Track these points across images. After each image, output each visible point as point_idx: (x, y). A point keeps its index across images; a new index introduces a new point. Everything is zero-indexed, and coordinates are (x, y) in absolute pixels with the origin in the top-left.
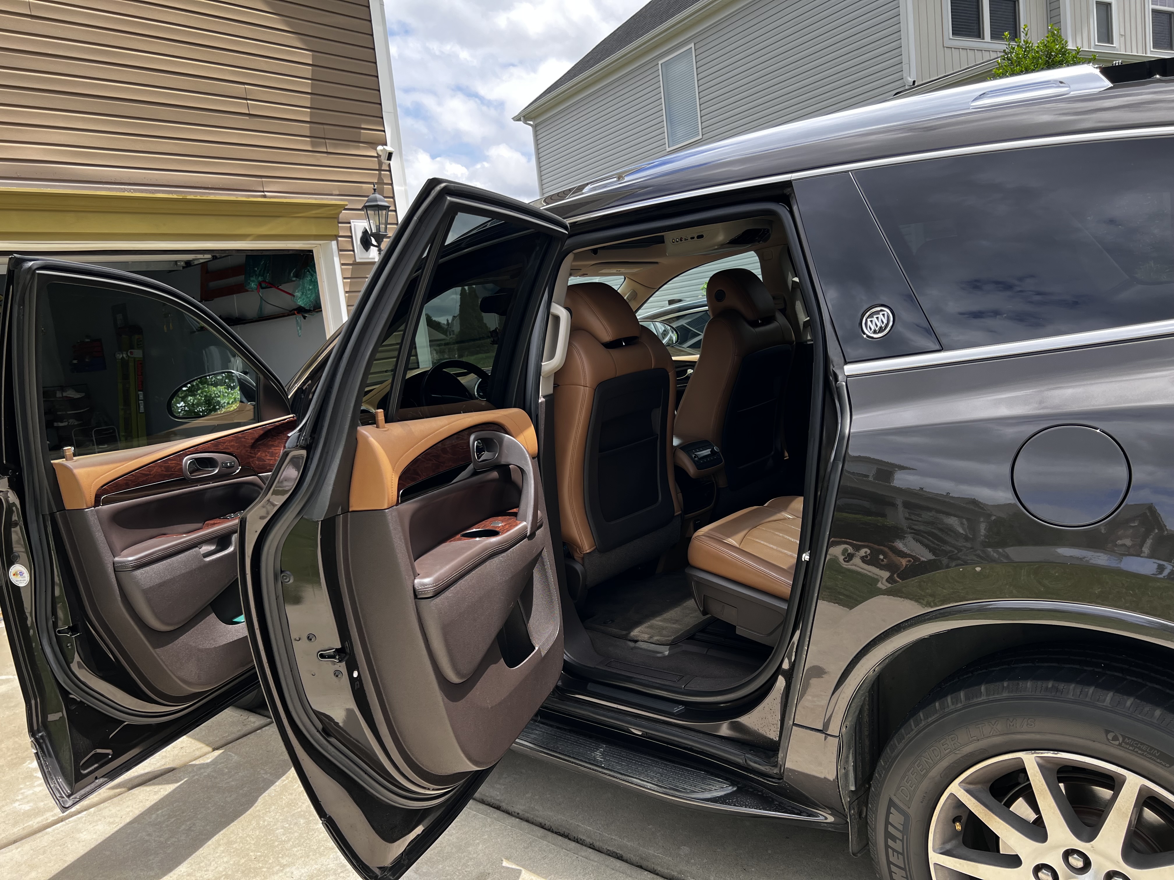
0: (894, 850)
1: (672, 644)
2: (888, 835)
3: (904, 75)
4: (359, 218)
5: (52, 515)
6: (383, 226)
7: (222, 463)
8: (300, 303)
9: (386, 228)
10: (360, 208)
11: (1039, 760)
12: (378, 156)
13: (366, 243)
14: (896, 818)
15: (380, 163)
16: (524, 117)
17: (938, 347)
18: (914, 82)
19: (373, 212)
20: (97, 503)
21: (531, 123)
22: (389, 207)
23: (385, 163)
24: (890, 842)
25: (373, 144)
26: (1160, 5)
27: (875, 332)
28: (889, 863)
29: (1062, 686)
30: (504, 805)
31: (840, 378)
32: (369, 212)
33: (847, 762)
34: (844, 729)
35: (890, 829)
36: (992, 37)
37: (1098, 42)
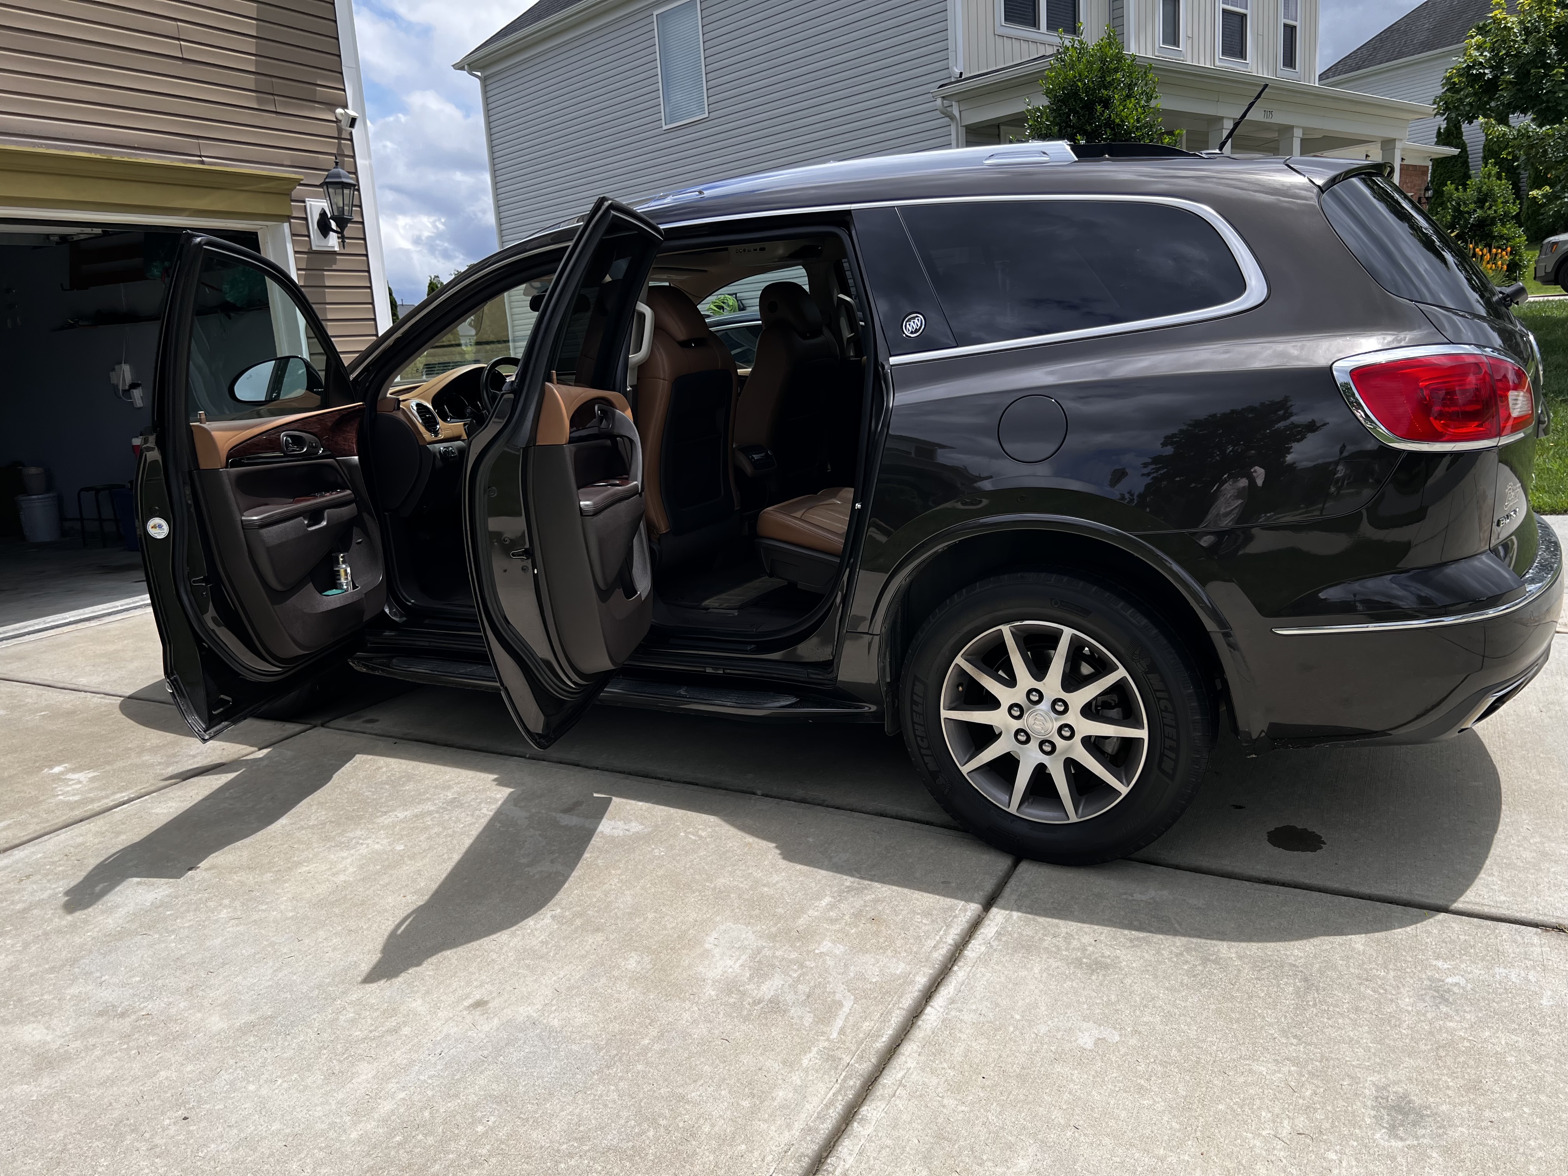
0: (916, 712)
1: (740, 608)
2: (913, 702)
3: (950, 65)
4: (316, 196)
5: (190, 472)
7: (309, 443)
8: (230, 299)
9: (349, 211)
10: (319, 184)
11: (1013, 630)
12: (338, 121)
13: (324, 228)
14: (919, 688)
15: (340, 130)
16: (469, 65)
17: (955, 345)
18: (961, 74)
19: (334, 190)
20: (227, 465)
21: (479, 74)
22: (352, 185)
23: (346, 131)
24: (915, 707)
25: (331, 105)
26: (1232, 5)
27: (912, 333)
28: (913, 723)
31: (886, 367)
32: (330, 190)
33: (885, 658)
34: (883, 629)
35: (915, 697)
36: (1049, 28)
37: (1164, 43)
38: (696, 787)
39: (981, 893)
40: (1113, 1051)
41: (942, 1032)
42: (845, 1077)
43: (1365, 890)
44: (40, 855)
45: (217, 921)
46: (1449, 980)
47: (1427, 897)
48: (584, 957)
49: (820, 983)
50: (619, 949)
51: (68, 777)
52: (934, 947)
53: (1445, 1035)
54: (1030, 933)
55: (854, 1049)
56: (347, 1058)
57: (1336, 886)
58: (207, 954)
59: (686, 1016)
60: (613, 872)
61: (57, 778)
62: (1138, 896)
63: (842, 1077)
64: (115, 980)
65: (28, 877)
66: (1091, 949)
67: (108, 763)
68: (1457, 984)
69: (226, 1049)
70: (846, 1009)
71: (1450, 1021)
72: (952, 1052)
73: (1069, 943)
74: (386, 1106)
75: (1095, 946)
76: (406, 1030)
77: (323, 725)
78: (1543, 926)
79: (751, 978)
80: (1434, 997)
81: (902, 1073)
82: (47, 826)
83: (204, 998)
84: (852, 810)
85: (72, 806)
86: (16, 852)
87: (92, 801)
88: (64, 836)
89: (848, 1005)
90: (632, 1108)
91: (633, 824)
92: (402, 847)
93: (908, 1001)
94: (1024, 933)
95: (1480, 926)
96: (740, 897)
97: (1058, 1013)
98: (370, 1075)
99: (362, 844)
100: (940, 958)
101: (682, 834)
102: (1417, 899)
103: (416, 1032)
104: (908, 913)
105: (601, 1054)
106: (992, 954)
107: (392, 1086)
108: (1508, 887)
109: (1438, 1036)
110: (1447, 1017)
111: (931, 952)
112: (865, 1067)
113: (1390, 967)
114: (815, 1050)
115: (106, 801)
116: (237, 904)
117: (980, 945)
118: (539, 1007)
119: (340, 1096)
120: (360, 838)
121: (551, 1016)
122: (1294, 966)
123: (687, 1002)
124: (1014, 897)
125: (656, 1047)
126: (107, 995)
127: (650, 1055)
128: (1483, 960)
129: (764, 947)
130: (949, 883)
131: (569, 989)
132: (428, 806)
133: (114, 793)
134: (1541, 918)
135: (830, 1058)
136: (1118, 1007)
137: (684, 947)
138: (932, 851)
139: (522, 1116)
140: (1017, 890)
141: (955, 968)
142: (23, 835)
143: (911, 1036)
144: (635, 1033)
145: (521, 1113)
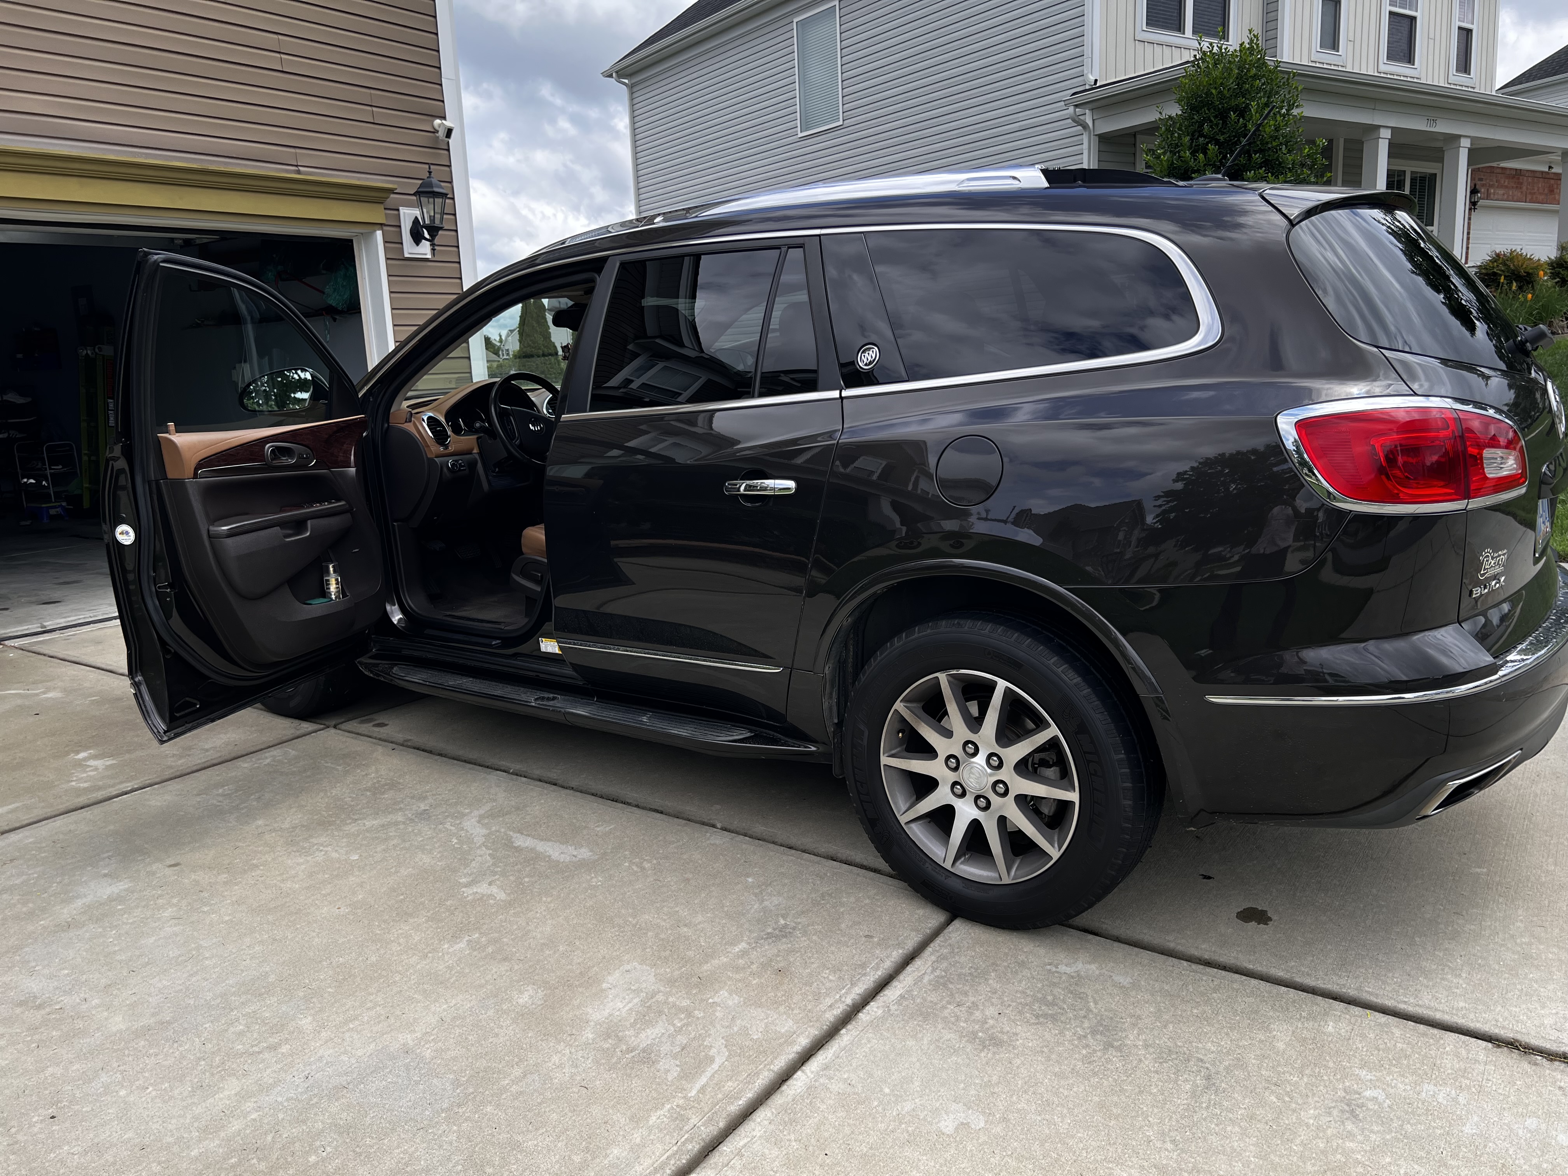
2: (854, 746)
3: (1085, 72)
4: (409, 204)
5: (157, 482)
6: (438, 216)
7: (300, 454)
8: (332, 302)
9: (442, 219)
10: (412, 193)
11: (950, 678)
12: (435, 132)
13: (416, 235)
15: (437, 141)
16: (617, 72)
18: (1096, 81)
19: (426, 199)
20: (195, 476)
21: (626, 81)
22: (447, 194)
23: (443, 141)
25: (429, 116)
26: (1400, 7)
27: (866, 365)
29: (962, 622)
30: (560, 782)
32: (422, 199)
33: (831, 698)
34: (827, 669)
35: (856, 741)
36: (1194, 32)
37: (1319, 47)
38: (658, 815)
39: (901, 951)
40: (973, 1138)
41: (803, 1100)
42: (686, 1140)
43: (1310, 982)
44: (31, 840)
45: (159, 919)
46: (1368, 1093)
47: (1377, 996)
48: (481, 986)
49: (700, 1035)
50: (518, 981)
51: (88, 763)
52: (830, 1006)
53: (1339, 1156)
54: (935, 1000)
55: (706, 1110)
56: (220, 1072)
57: (1281, 974)
58: (137, 953)
59: (556, 1059)
60: (545, 899)
61: (80, 764)
62: (1062, 968)
63: (683, 1139)
64: (46, 971)
65: (11, 861)
66: (991, 1022)
67: (129, 752)
68: (1375, 1099)
69: (116, 1051)
70: (715, 1066)
71: (1351, 1141)
72: (805, 1122)
73: (971, 1014)
74: (236, 1125)
75: (997, 1020)
76: (285, 1049)
77: (335, 727)
78: (1497, 1040)
79: (633, 1025)
80: (1342, 1111)
81: (746, 1141)
82: (49, 811)
83: (116, 996)
84: (804, 851)
85: (79, 792)
86: (12, 835)
87: (100, 788)
88: (59, 822)
89: (718, 1061)
90: (466, 1151)
91: (583, 850)
92: (356, 857)
93: (780, 1063)
94: (929, 998)
95: (1424, 1035)
96: (657, 935)
97: (930, 1090)
98: (233, 1092)
99: (321, 851)
100: (832, 1019)
101: (627, 864)
102: (1366, 997)
103: (294, 1051)
104: (818, 967)
105: (458, 1091)
106: (887, 1020)
107: (249, 1105)
108: (1473, 992)
109: (1331, 1157)
110: (1350, 1136)
111: (825, 1011)
112: (709, 1131)
113: (1307, 1072)
114: (668, 1106)
115: (110, 790)
116: (184, 903)
117: (878, 1008)
118: (419, 1035)
119: (198, 1110)
120: (322, 845)
121: (427, 1046)
122: (1202, 1060)
123: (562, 1043)
124: (933, 958)
125: (514, 1089)
126: (33, 985)
127: (504, 1096)
128: (1413, 1073)
129: (659, 992)
130: (872, 937)
131: (454, 1018)
132: (400, 817)
133: (121, 783)
134: (1497, 1031)
135: (679, 1118)
136: (996, 1090)
137: (581, 985)
138: (867, 901)
139: (357, 1149)
140: (937, 951)
141: (843, 1031)
142: (25, 818)
143: (770, 1102)
144: (499, 1072)
145: (358, 1146)
